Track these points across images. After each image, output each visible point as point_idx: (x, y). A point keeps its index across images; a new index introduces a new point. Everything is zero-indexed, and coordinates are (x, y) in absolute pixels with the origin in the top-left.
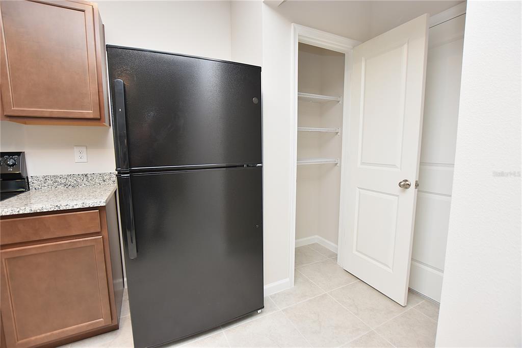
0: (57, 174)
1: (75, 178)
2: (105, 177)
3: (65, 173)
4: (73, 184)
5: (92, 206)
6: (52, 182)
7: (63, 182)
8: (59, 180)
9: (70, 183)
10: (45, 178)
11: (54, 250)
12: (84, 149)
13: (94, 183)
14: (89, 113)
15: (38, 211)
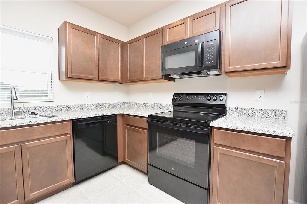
0: (243, 107)
1: (254, 111)
2: (277, 113)
3: (248, 106)
4: (252, 115)
5: (281, 135)
6: (239, 112)
7: (246, 112)
8: (243, 111)
9: (250, 114)
10: (236, 109)
11: (246, 158)
12: (263, 92)
13: (267, 116)
14: (277, 63)
15: (241, 130)
